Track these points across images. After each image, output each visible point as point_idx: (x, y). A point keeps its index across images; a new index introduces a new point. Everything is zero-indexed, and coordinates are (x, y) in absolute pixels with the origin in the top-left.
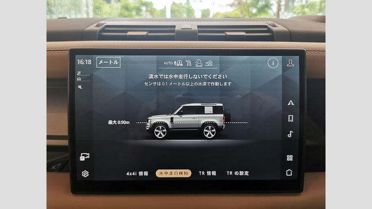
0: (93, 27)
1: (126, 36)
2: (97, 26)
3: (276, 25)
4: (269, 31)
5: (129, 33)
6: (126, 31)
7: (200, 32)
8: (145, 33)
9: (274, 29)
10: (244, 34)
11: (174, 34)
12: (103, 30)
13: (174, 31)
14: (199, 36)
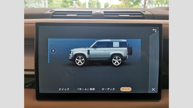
0: (48, 12)
1: (66, 17)
2: (50, 11)
3: (146, 11)
4: (142, 14)
5: (67, 15)
6: (66, 14)
7: (105, 15)
8: (76, 15)
9: (144, 13)
10: (128, 16)
11: (92, 16)
12: (54, 14)
13: (91, 14)
14: (105, 17)
